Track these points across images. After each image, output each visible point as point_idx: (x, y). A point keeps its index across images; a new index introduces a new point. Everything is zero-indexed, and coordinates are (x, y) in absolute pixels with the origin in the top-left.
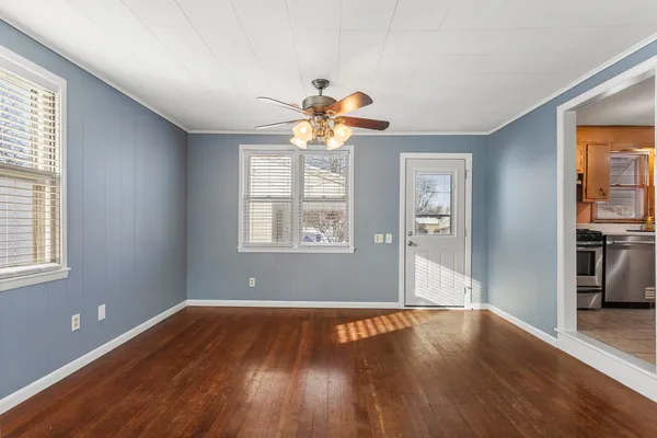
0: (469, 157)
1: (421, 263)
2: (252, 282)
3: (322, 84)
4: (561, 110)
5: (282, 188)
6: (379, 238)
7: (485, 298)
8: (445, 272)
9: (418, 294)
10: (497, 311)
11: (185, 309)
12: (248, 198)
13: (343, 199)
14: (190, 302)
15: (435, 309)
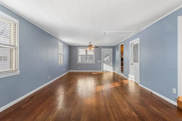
0: (112, 49)
1: (105, 65)
2: (80, 68)
3: (90, 43)
4: (119, 45)
5: (84, 53)
6: (99, 61)
7: (114, 70)
8: (108, 66)
9: (104, 69)
10: (116, 72)
11: (70, 72)
12: (79, 55)
13: (93, 55)
14: (70, 71)
15: (107, 72)
